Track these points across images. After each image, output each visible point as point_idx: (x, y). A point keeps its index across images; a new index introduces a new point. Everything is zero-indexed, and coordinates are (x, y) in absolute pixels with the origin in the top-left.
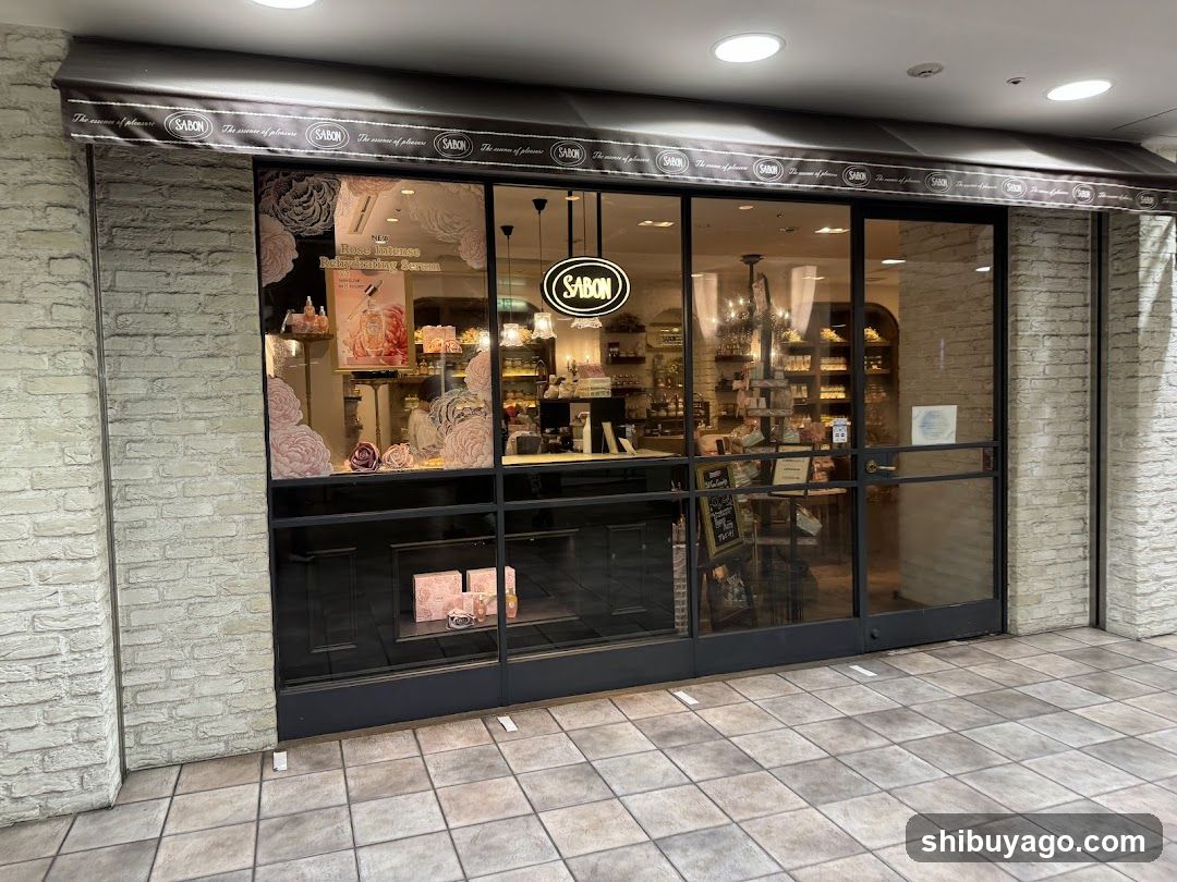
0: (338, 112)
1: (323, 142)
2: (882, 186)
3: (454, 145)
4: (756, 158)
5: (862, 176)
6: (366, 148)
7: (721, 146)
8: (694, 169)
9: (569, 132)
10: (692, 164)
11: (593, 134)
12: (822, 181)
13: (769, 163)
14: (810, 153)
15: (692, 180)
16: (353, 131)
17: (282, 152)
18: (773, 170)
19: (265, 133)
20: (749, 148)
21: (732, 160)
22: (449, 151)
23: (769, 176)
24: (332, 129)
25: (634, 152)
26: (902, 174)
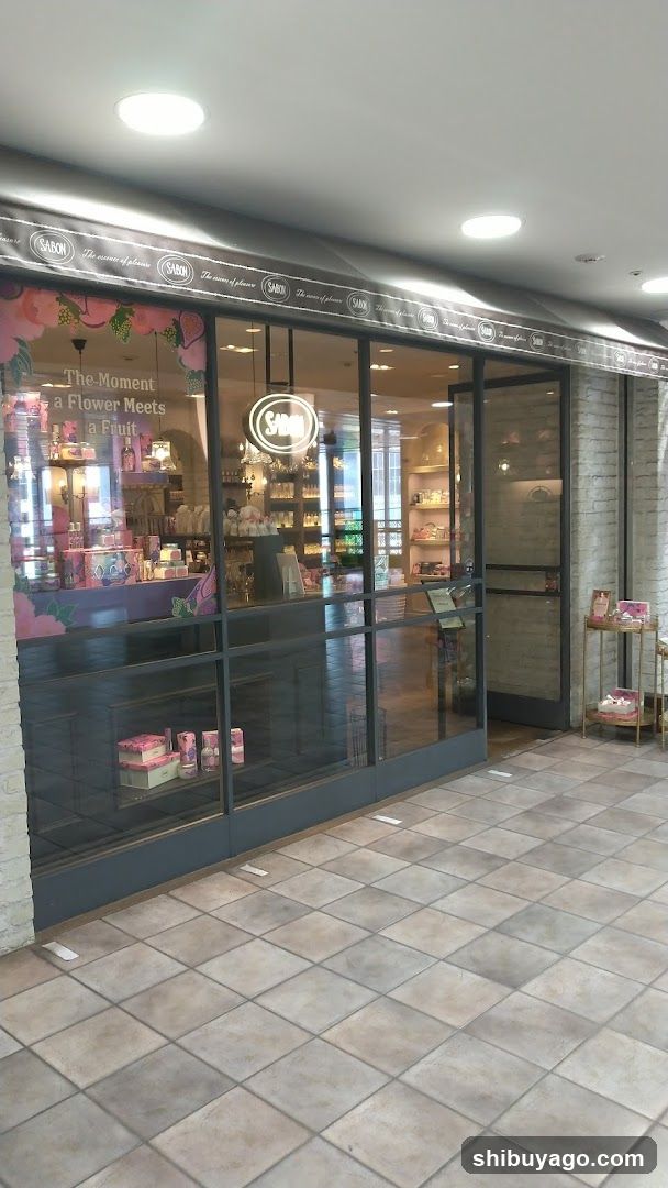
0: (184, 245)
1: (174, 277)
2: (552, 351)
3: (276, 288)
4: (480, 321)
5: (539, 342)
6: (209, 285)
7: (459, 308)
8: (442, 328)
9: (360, 284)
10: (440, 322)
11: (376, 288)
12: (518, 344)
13: (487, 326)
14: (512, 320)
15: (440, 336)
16: (197, 267)
17: (138, 283)
18: (489, 332)
19: (123, 262)
20: (477, 311)
21: (465, 321)
22: (273, 294)
23: (486, 338)
24: (181, 264)
25: (404, 307)
26: (562, 342)
